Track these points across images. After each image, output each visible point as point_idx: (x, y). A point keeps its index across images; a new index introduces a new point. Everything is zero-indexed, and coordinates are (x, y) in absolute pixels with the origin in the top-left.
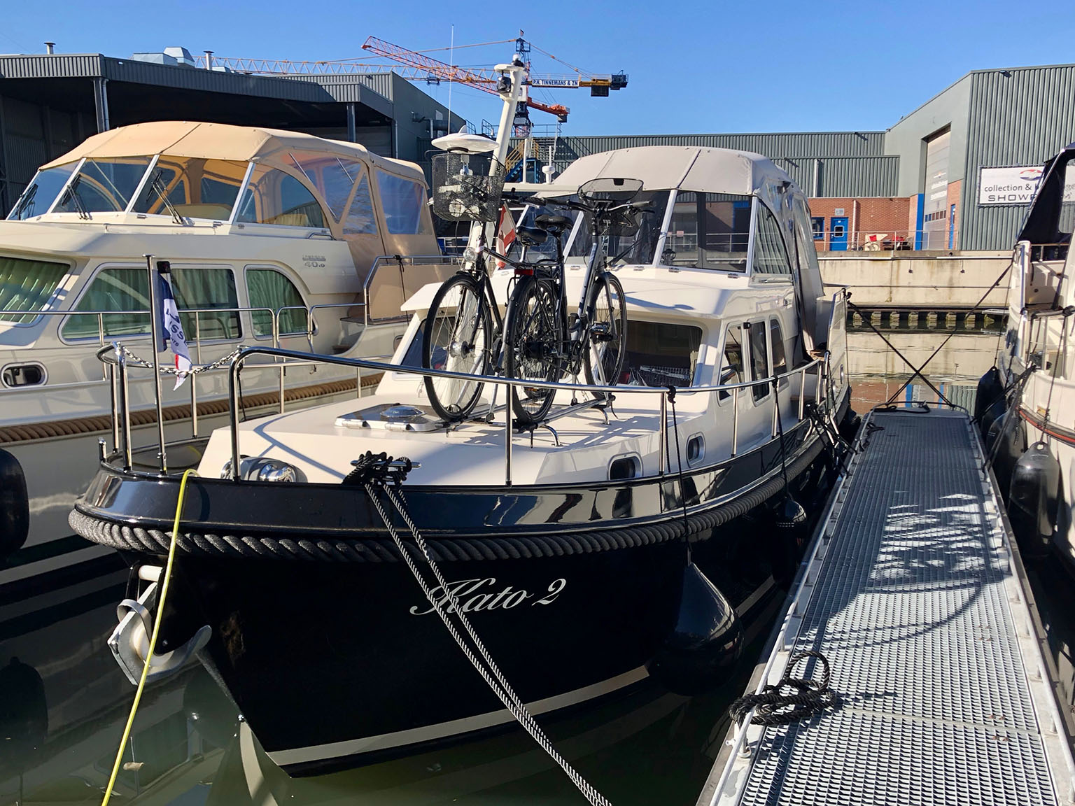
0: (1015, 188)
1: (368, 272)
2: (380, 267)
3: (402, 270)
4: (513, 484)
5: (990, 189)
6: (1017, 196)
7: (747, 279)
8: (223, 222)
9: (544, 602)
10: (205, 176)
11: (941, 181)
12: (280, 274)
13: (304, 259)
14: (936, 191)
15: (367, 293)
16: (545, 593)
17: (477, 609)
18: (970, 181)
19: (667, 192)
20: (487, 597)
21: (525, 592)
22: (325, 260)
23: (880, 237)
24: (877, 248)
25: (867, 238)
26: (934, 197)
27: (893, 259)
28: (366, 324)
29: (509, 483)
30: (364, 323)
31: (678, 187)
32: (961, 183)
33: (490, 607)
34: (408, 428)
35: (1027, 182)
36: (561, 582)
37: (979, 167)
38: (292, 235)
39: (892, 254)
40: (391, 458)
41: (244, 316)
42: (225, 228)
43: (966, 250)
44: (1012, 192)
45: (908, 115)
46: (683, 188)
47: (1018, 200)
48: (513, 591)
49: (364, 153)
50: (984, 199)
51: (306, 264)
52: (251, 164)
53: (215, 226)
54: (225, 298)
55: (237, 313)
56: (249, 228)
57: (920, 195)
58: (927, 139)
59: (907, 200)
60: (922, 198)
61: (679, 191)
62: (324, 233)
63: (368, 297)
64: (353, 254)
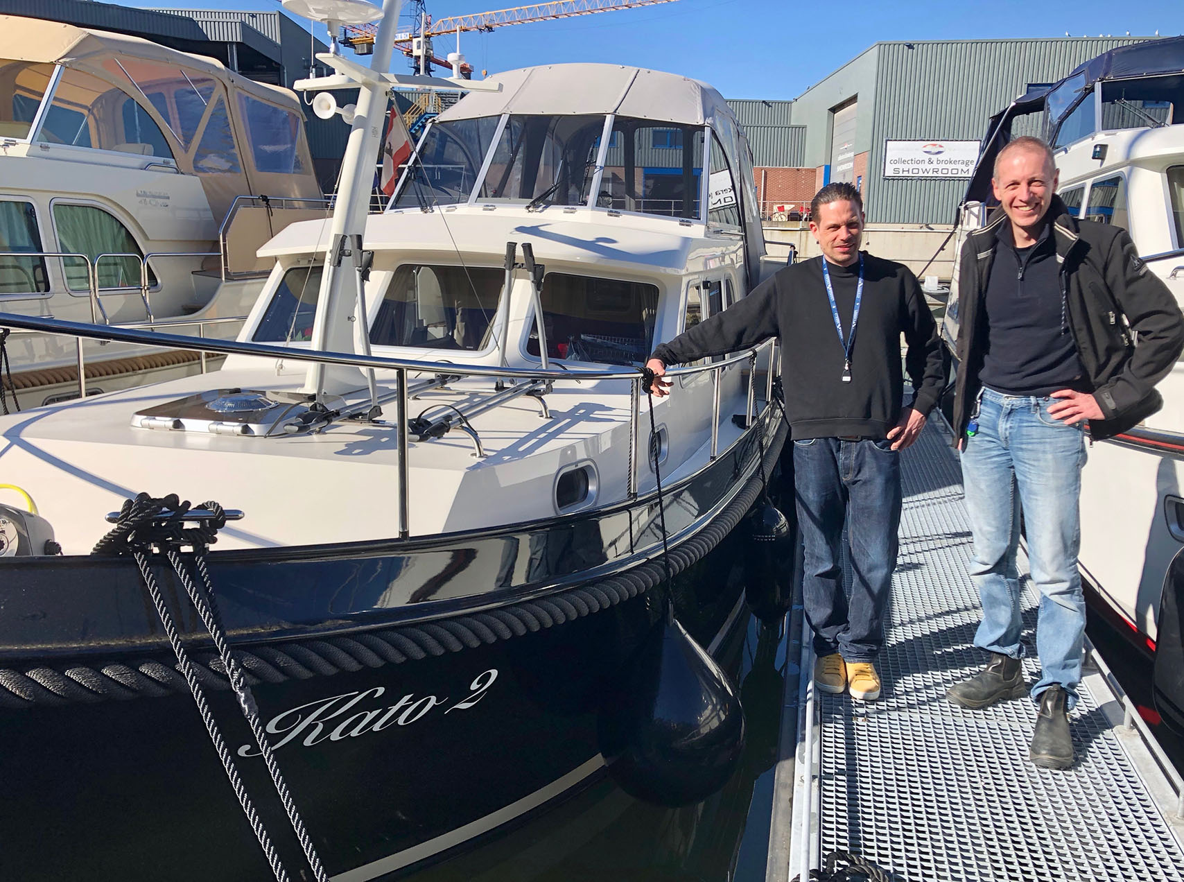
0: (918, 162)
1: (224, 215)
2: (241, 209)
3: (270, 214)
4: (411, 535)
5: (896, 162)
6: (920, 170)
7: (703, 227)
8: (18, 140)
9: (463, 706)
10: (18, 92)
11: (848, 152)
12: (104, 211)
13: (138, 195)
14: (842, 163)
15: (224, 240)
16: (465, 693)
17: (354, 733)
18: (877, 156)
19: (600, 119)
20: (370, 716)
21: (433, 699)
22: (168, 198)
23: (788, 207)
24: (785, 219)
25: (775, 208)
26: (840, 168)
27: (801, 230)
28: (223, 279)
29: (404, 534)
30: (221, 278)
31: (615, 111)
32: (868, 155)
33: (376, 728)
34: (246, 430)
35: (929, 156)
36: (490, 674)
37: (884, 139)
38: (122, 163)
39: (801, 225)
40: (187, 504)
41: (51, 265)
42: (21, 148)
43: (872, 222)
44: (916, 166)
45: (814, 85)
46: (621, 113)
47: (921, 174)
48: (413, 700)
49: (219, 69)
50: (889, 172)
51: (141, 202)
52: (58, 67)
53: (6, 145)
54: (23, 238)
55: (42, 258)
56: (58, 150)
57: (826, 166)
58: (834, 110)
59: (814, 171)
60: (828, 169)
61: (616, 116)
62: (166, 164)
63: (225, 245)
64: (207, 193)
